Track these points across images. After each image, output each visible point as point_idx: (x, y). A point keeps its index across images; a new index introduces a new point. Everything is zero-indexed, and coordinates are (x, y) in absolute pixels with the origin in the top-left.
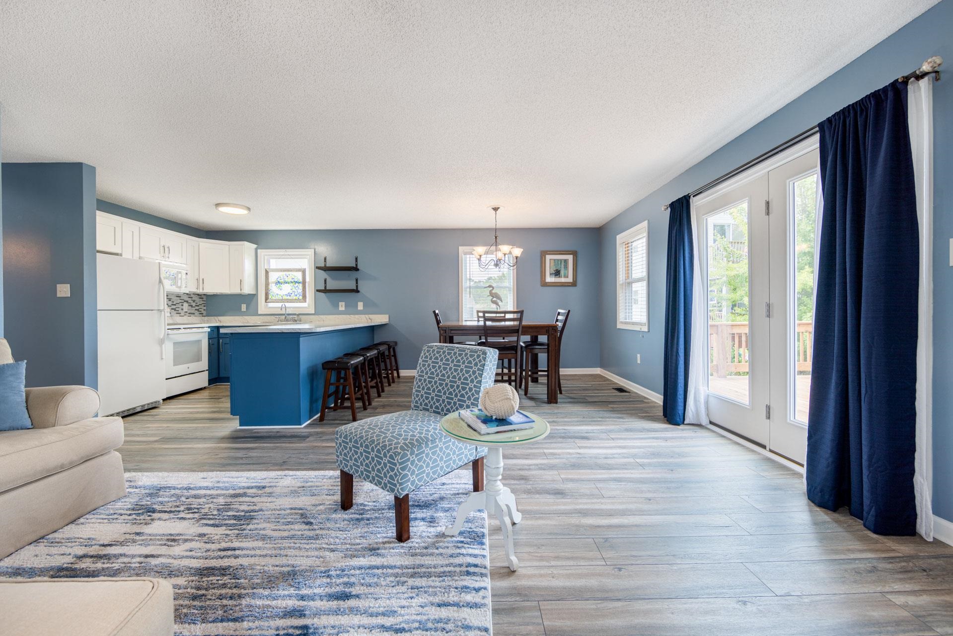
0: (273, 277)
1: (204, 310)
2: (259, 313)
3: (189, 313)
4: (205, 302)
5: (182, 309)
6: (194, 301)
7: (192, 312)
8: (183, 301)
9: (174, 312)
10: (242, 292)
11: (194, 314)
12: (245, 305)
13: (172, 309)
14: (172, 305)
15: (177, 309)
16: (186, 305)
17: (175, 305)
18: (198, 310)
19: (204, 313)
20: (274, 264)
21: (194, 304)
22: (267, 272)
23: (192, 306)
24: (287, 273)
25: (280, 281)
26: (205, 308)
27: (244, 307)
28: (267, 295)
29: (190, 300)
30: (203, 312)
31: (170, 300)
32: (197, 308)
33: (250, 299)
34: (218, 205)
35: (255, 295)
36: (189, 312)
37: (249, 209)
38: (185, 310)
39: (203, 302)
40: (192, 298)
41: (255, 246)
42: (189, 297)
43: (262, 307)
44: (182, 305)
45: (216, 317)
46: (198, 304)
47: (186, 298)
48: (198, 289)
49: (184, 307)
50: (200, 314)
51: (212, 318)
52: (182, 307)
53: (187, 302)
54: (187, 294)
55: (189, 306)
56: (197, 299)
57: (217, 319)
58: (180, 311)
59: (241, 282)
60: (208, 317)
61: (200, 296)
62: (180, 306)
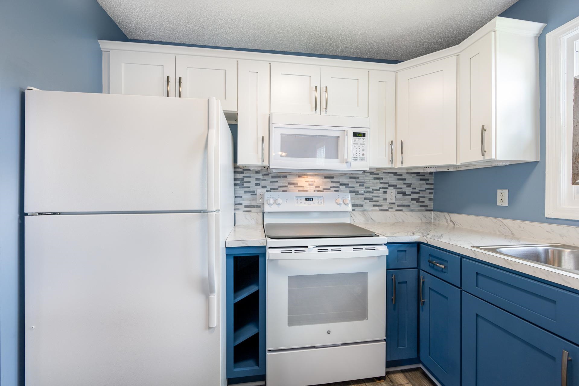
1: (430, 199)
3: (398, 206)
4: (432, 187)
5: (385, 199)
6: (409, 185)
7: (405, 203)
8: (387, 186)
9: (368, 205)
10: (487, 157)
11: (409, 206)
12: (506, 192)
13: (365, 199)
14: (365, 192)
15: (375, 199)
16: (392, 192)
17: (372, 192)
18: (417, 200)
19: (431, 205)
21: (408, 191)
23: (404, 194)
26: (432, 196)
27: (503, 196)
29: (400, 184)
30: (427, 202)
32: (416, 196)
35: (535, 163)
36: (398, 203)
38: (389, 201)
39: (428, 186)
40: (405, 179)
41: (534, 27)
42: (399, 179)
43: (561, 198)
44: (385, 192)
45: (446, 214)
46: (417, 190)
47: (393, 180)
48: (392, 161)
49: (388, 196)
50: (421, 206)
51: (441, 214)
52: (385, 196)
53: (395, 186)
54: (395, 174)
55: (399, 193)
56: (369, 180)
57: (449, 219)
58: (381, 202)
59: (483, 130)
60: (436, 213)
61: (421, 175)
62: (380, 193)
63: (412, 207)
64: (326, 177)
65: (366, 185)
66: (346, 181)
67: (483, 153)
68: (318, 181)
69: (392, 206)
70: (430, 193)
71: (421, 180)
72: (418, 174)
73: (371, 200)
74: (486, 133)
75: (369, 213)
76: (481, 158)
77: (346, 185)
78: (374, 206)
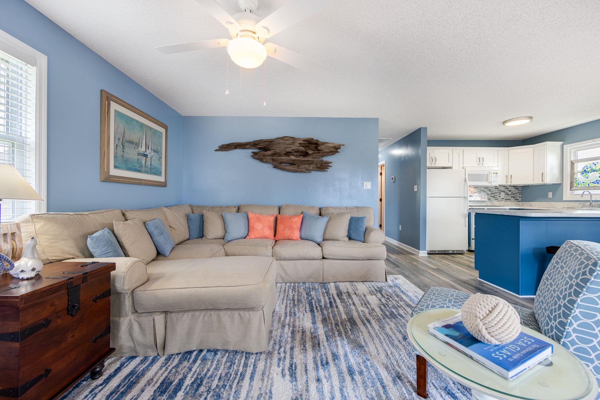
0: (579, 167)
1: (519, 197)
2: (564, 199)
3: (505, 199)
4: (520, 192)
6: (510, 191)
7: (508, 198)
8: (500, 191)
9: (492, 199)
10: (544, 182)
11: (510, 200)
12: (551, 193)
13: (491, 196)
14: (492, 194)
15: (495, 196)
16: (503, 195)
17: (494, 194)
18: (514, 197)
19: (520, 199)
20: (582, 155)
21: (510, 193)
22: (572, 163)
23: (508, 194)
24: (595, 162)
25: (587, 170)
26: (520, 196)
27: (550, 195)
28: (572, 184)
29: (506, 190)
30: (518, 198)
31: (490, 191)
32: (513, 195)
33: (556, 188)
34: (504, 122)
35: (560, 184)
37: (531, 118)
38: (501, 197)
39: (518, 191)
40: (508, 189)
41: (560, 144)
42: (506, 189)
43: (567, 194)
44: (500, 194)
45: (527, 202)
46: (514, 193)
47: (503, 189)
48: (507, 182)
49: (501, 195)
50: (515, 200)
51: (525, 203)
52: (499, 195)
53: (504, 191)
54: (504, 186)
55: (505, 194)
56: (513, 189)
57: (528, 204)
58: (498, 198)
59: (542, 174)
60: (522, 202)
61: (516, 187)
62: (498, 194)
63: (511, 200)
64: (475, 188)
65: (491, 191)
66: (484, 189)
67: (542, 181)
68: (472, 189)
69: (503, 199)
70: (520, 194)
71: (516, 189)
72: (514, 186)
73: (494, 197)
74: (543, 175)
75: (493, 202)
76: (542, 182)
77: (484, 191)
78: (495, 199)
